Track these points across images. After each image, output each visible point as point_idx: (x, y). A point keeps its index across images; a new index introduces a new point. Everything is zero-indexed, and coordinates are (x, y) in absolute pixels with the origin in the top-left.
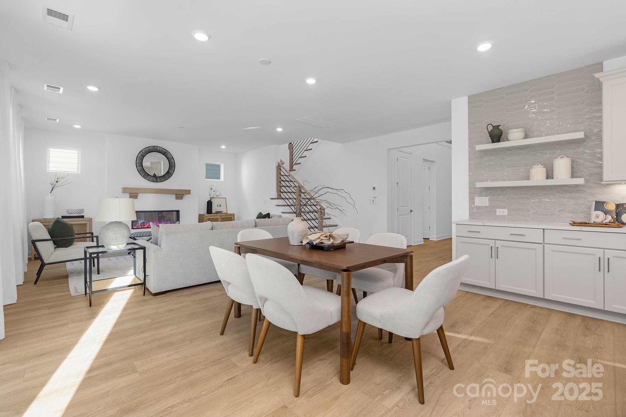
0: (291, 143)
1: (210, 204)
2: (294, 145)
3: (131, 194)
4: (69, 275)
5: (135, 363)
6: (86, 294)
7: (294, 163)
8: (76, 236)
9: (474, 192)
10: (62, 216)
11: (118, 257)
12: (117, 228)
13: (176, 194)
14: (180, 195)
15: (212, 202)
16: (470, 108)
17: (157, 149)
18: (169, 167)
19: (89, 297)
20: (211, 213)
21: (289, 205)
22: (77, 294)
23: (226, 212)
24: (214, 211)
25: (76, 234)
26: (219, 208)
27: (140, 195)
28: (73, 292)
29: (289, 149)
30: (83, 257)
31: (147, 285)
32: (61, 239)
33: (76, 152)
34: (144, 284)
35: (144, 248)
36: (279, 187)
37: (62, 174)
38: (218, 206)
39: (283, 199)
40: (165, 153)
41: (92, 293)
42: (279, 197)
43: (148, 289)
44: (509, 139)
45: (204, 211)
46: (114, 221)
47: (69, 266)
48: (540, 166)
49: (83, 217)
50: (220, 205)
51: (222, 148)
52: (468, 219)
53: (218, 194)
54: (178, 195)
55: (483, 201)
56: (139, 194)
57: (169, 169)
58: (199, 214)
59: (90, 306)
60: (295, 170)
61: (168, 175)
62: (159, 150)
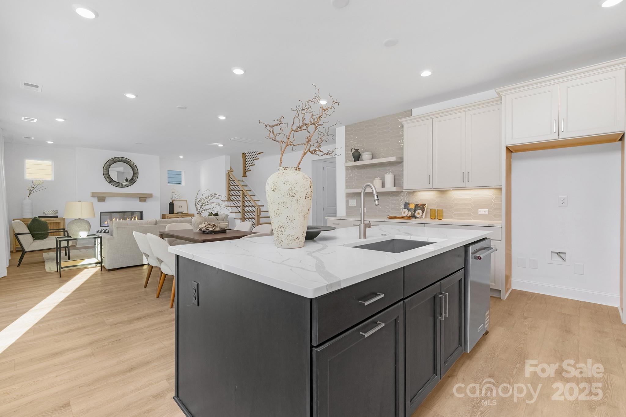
0: (244, 153)
1: (171, 205)
2: (246, 154)
3: (99, 198)
4: (46, 261)
5: (85, 300)
6: (58, 271)
7: (246, 170)
8: (50, 231)
9: (349, 196)
10: (39, 216)
11: (87, 249)
12: (80, 223)
13: (140, 198)
14: (143, 198)
15: (173, 204)
16: (346, 135)
17: (122, 160)
18: (133, 174)
19: (59, 273)
20: (173, 213)
21: (236, 206)
22: (51, 271)
23: (187, 212)
24: (175, 212)
25: (50, 230)
26: (181, 208)
27: (107, 199)
28: (48, 270)
29: (242, 158)
30: (55, 247)
31: (104, 264)
32: (38, 233)
33: (50, 163)
34: (101, 263)
35: (101, 238)
36: (229, 190)
37: (38, 182)
38: (179, 207)
39: (232, 201)
40: (128, 162)
41: (62, 268)
42: (229, 200)
43: (104, 267)
44: (364, 160)
45: (166, 212)
46: (78, 218)
47: (45, 255)
48: (379, 178)
49: (57, 217)
50: (182, 207)
51: (180, 158)
52: (345, 215)
53: (178, 197)
54: (141, 199)
55: (353, 202)
56: (107, 197)
57: (133, 176)
58: (162, 215)
59: (60, 277)
60: (247, 176)
61: (132, 181)
62: (124, 160)
